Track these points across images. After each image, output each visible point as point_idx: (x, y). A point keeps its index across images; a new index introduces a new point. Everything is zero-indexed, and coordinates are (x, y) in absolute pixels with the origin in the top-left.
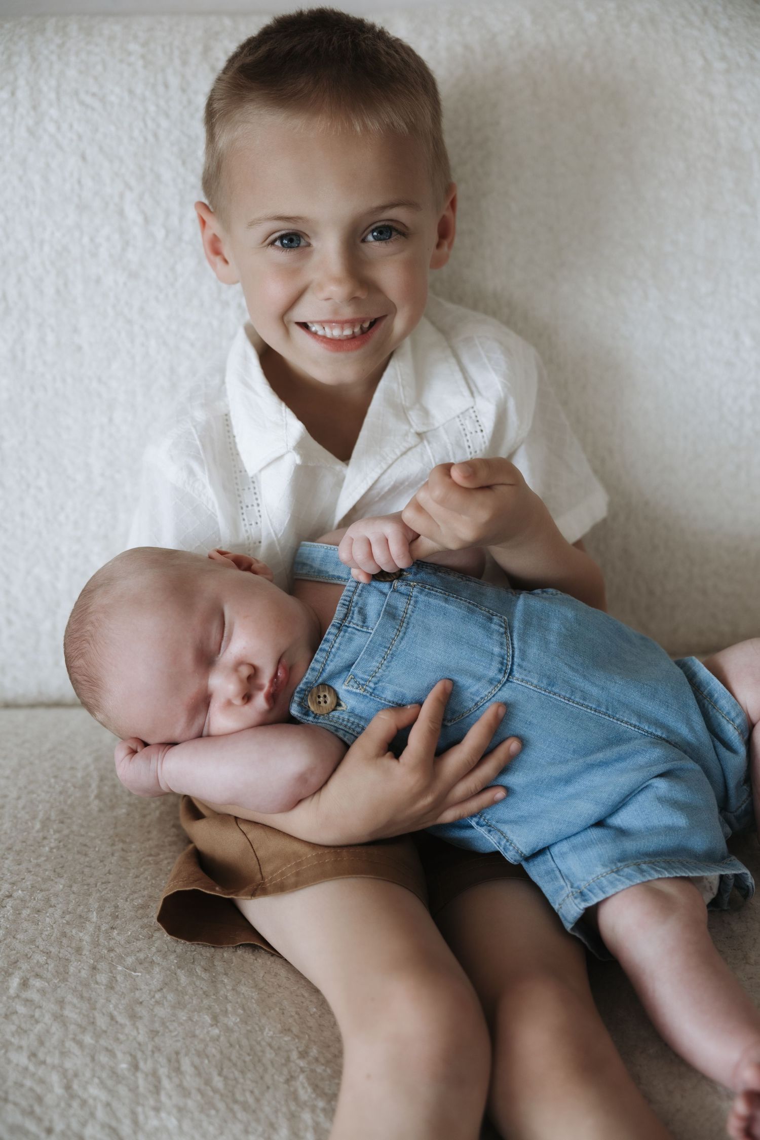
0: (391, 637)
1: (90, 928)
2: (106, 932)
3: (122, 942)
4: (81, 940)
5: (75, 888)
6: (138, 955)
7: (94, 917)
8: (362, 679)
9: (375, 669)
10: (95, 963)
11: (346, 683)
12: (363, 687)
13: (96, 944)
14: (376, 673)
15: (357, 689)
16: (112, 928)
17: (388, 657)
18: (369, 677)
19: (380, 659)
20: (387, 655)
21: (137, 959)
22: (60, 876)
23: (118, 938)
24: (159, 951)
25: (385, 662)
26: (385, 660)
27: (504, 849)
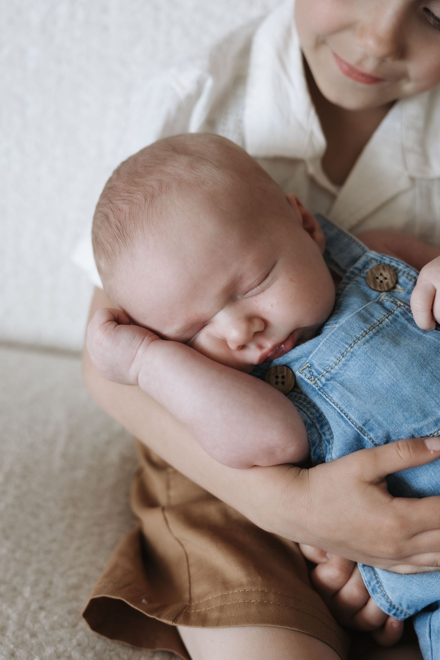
0: (355, 336)
1: (20, 603)
2: (35, 612)
3: (47, 628)
4: (8, 618)
5: (18, 555)
6: (58, 646)
7: (27, 592)
8: (317, 371)
9: (331, 364)
10: (15, 649)
11: (301, 370)
12: (314, 380)
13: (21, 626)
14: (332, 368)
15: (309, 379)
16: (41, 608)
17: (348, 354)
18: (323, 371)
19: (339, 355)
20: (347, 352)
21: (56, 651)
22: (7, 537)
23: (44, 622)
24: (79, 645)
25: (343, 359)
26: (343, 356)
27: (372, 590)
